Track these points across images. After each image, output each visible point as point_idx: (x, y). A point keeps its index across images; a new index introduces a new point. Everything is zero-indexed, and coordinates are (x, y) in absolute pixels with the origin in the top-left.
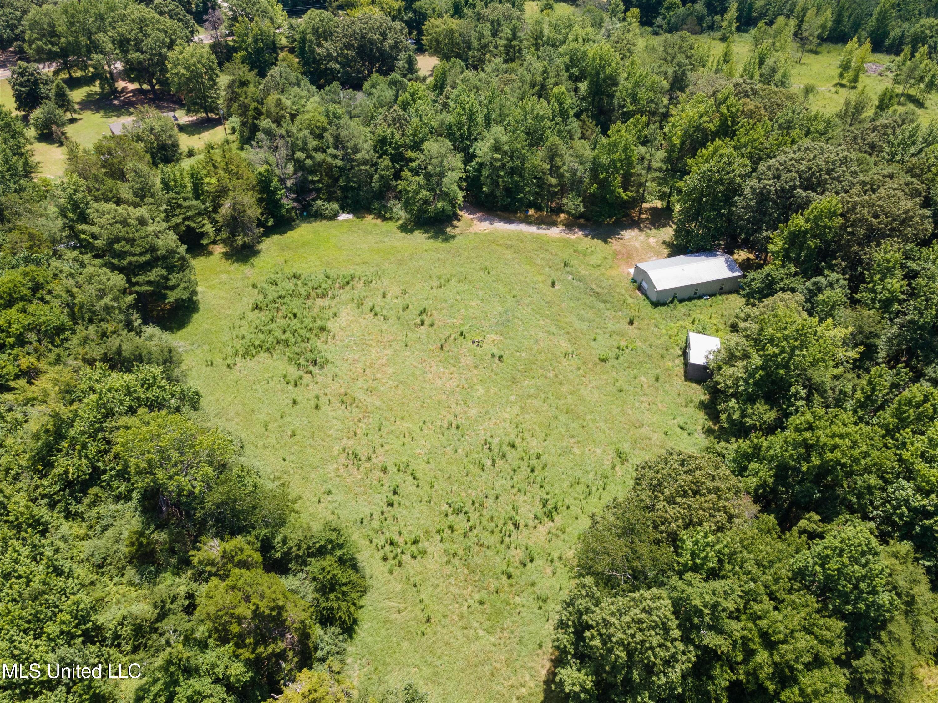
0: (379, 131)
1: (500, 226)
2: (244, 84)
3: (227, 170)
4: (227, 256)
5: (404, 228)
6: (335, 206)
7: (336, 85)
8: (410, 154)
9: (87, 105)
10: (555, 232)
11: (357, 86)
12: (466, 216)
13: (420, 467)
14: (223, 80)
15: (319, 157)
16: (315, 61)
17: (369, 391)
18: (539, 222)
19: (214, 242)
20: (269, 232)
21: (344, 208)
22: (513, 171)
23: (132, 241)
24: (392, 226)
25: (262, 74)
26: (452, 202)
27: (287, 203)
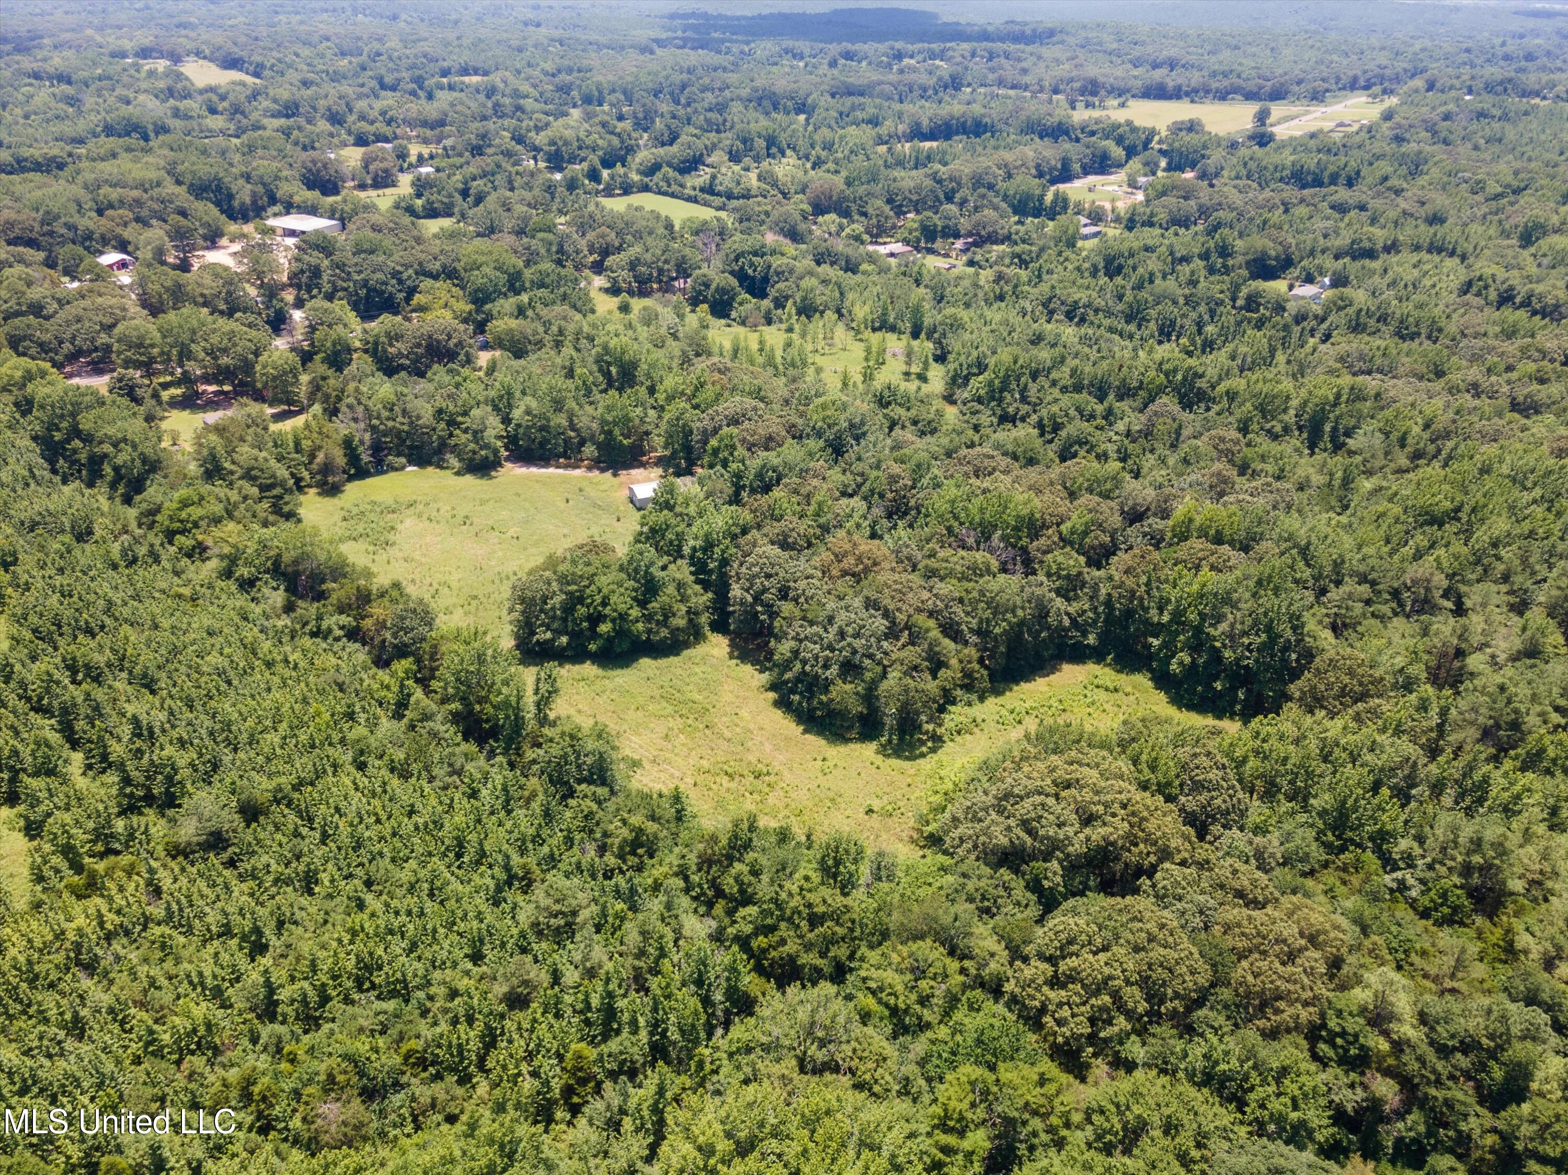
0: (437, 404)
1: (534, 470)
2: (324, 378)
3: (320, 433)
4: (319, 494)
5: (458, 474)
6: (403, 460)
7: (403, 374)
8: (460, 419)
9: (175, 404)
10: (578, 472)
11: (422, 375)
12: (508, 465)
13: (454, 585)
14: (304, 378)
15: (390, 424)
16: (387, 358)
17: (424, 555)
18: (566, 467)
19: (310, 486)
20: (351, 478)
21: (410, 463)
22: (542, 429)
23: (262, 470)
24: (448, 473)
25: (340, 370)
26: (496, 452)
27: (365, 458)
